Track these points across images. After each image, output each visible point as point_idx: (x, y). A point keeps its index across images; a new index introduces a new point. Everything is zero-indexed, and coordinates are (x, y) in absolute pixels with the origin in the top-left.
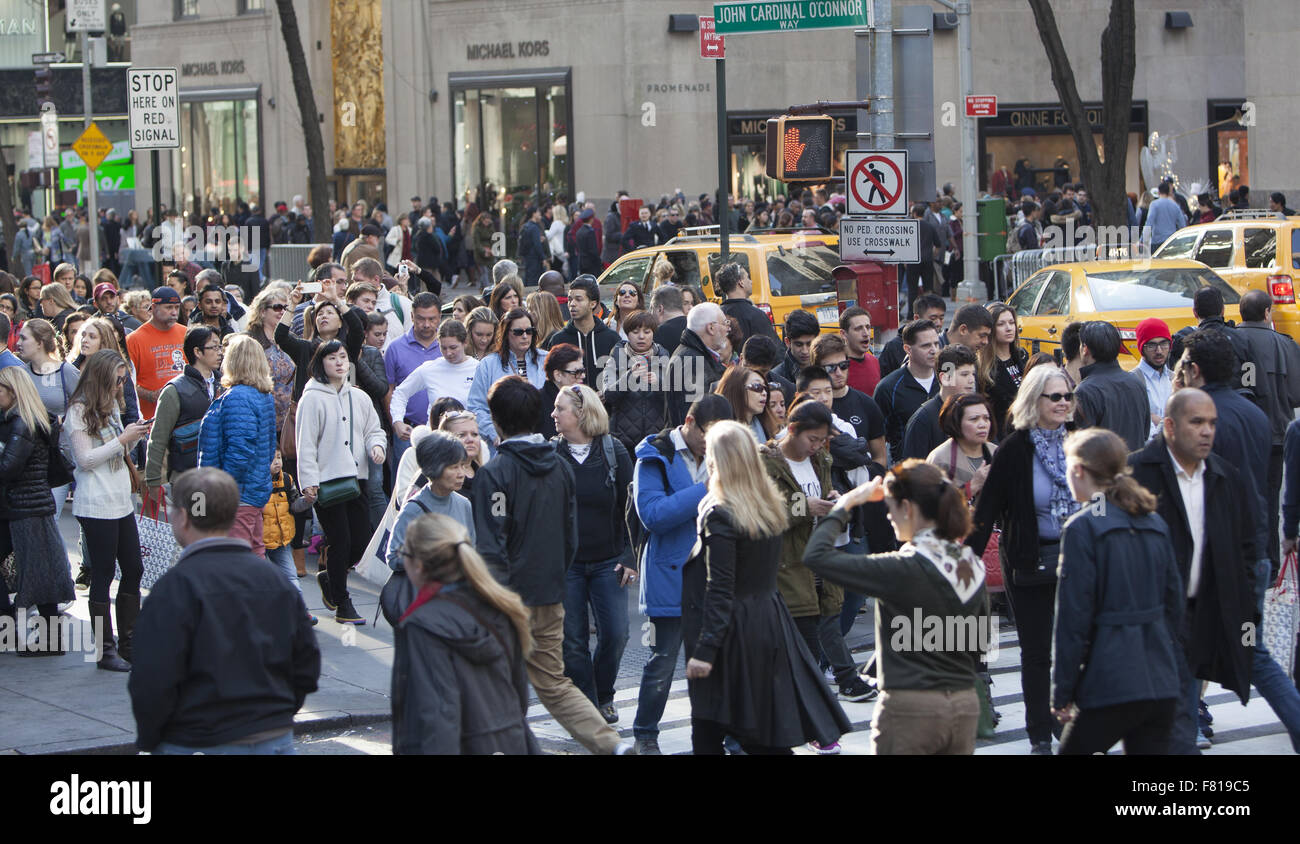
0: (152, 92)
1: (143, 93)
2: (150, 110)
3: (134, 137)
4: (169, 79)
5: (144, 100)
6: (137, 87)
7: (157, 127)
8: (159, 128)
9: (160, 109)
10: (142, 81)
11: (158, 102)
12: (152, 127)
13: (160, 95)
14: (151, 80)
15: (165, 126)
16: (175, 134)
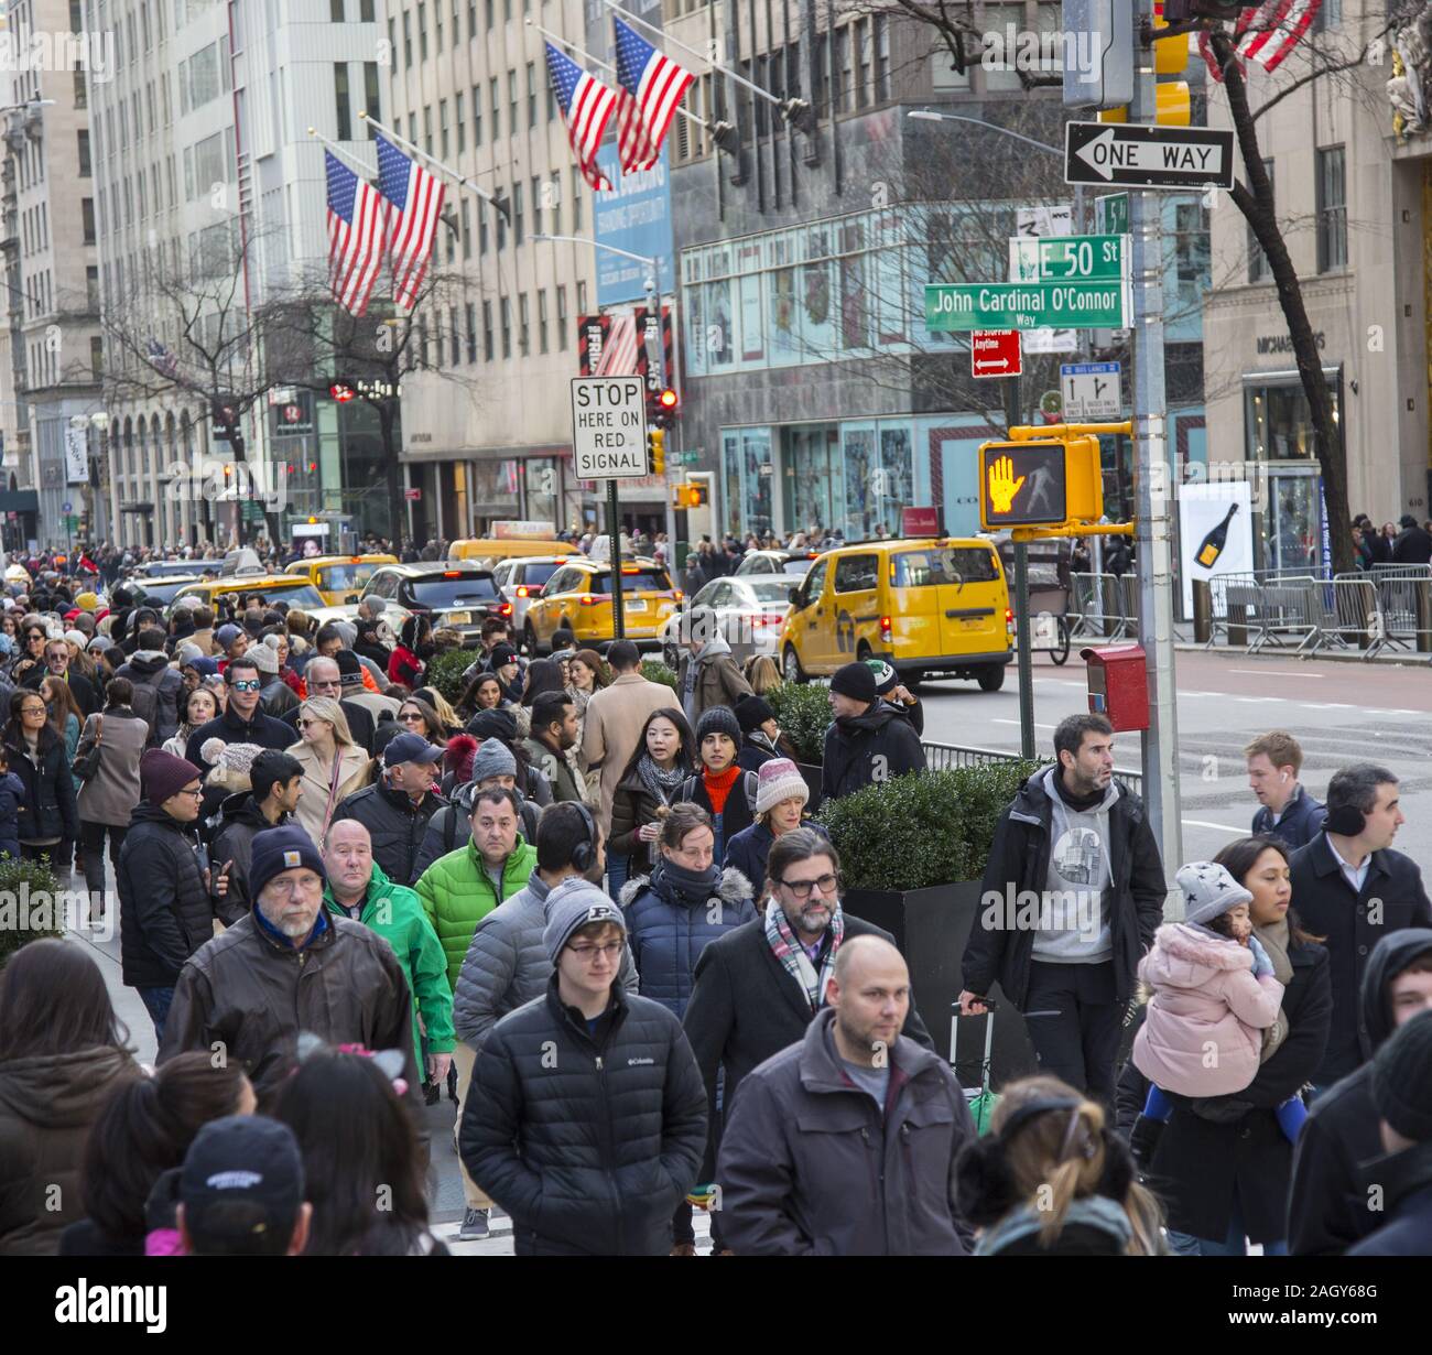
0: (606, 407)
1: (593, 407)
2: (604, 430)
3: (580, 463)
4: (631, 390)
5: (594, 417)
6: (584, 400)
7: (613, 451)
8: (619, 452)
9: (617, 427)
10: (592, 393)
11: (616, 419)
12: (606, 451)
13: (617, 411)
14: (604, 392)
15: (625, 449)
16: (641, 459)
